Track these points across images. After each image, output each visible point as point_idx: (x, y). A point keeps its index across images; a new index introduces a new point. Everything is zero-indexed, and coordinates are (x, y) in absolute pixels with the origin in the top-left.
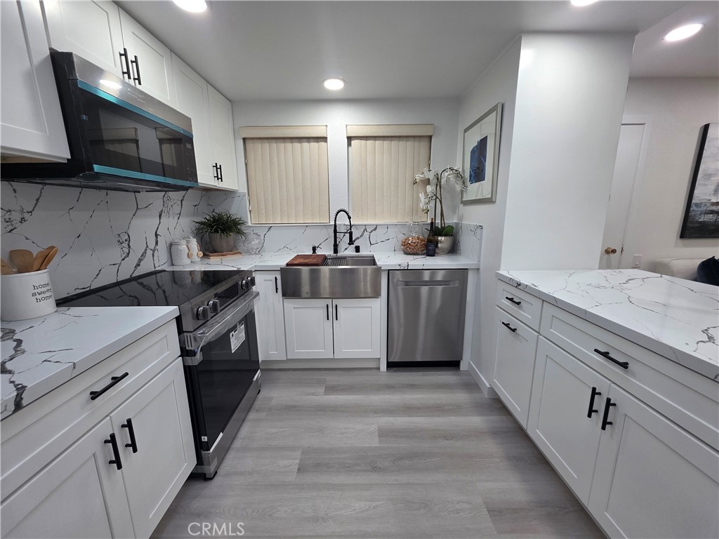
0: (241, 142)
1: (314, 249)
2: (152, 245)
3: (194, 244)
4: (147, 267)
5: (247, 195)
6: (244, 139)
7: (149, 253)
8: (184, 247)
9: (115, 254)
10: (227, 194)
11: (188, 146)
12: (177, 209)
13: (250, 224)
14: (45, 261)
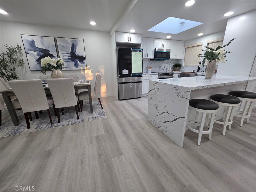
0: (185, 49)
1: (193, 71)
2: (164, 68)
3: (171, 69)
4: (162, 71)
5: (184, 60)
6: (186, 48)
7: (163, 69)
8: (168, 69)
9: (158, 69)
10: (180, 60)
11: (169, 53)
12: (170, 63)
13: (183, 65)
14: (151, 68)
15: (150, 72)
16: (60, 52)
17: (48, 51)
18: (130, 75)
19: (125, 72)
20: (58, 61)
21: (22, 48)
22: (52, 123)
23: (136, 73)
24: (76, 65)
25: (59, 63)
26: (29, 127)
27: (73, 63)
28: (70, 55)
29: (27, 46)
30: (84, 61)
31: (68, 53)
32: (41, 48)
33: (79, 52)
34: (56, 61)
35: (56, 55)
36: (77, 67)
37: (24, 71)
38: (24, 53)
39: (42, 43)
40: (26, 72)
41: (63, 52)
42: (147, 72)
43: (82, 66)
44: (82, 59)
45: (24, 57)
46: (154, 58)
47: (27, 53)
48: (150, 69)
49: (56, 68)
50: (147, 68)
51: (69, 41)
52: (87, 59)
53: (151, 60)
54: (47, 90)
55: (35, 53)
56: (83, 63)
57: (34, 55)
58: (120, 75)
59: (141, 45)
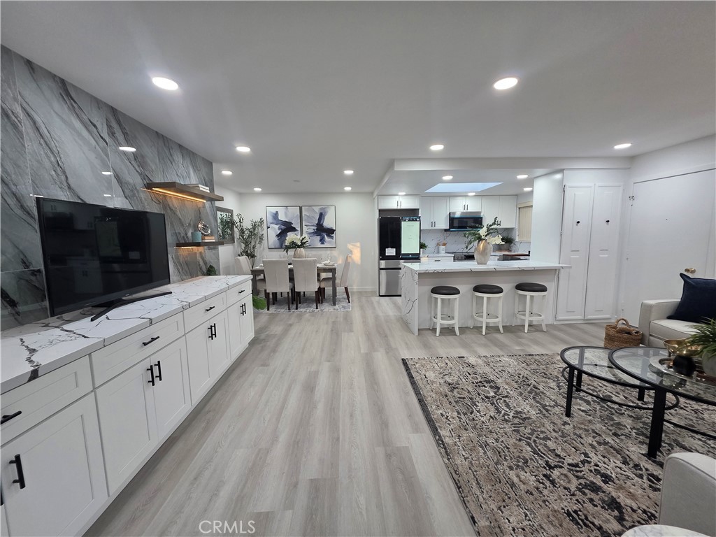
0: (518, 209)
5: (517, 230)
11: (480, 219)
13: (516, 240)
14: (444, 245)
15: (444, 252)
16: (304, 224)
17: (291, 223)
18: (399, 256)
19: (391, 252)
20: (303, 239)
21: (265, 222)
22: (289, 309)
23: (408, 254)
24: (322, 241)
25: (304, 241)
26: (268, 310)
27: (319, 238)
28: (315, 228)
29: (270, 219)
30: (333, 235)
31: (313, 226)
32: (284, 220)
33: (328, 223)
34: (301, 239)
35: (299, 229)
36: (323, 243)
37: (262, 249)
38: (265, 227)
39: (286, 214)
40: (264, 249)
41: (308, 224)
42: (438, 252)
43: (330, 242)
44: (330, 232)
45: (264, 232)
46: (448, 228)
47: (268, 228)
48: (444, 247)
49: (299, 247)
50: (438, 244)
51: (317, 210)
52: (337, 232)
53: (446, 230)
54: (291, 271)
55: (277, 227)
56: (332, 238)
57: (275, 229)
58: (383, 256)
59: (420, 210)
